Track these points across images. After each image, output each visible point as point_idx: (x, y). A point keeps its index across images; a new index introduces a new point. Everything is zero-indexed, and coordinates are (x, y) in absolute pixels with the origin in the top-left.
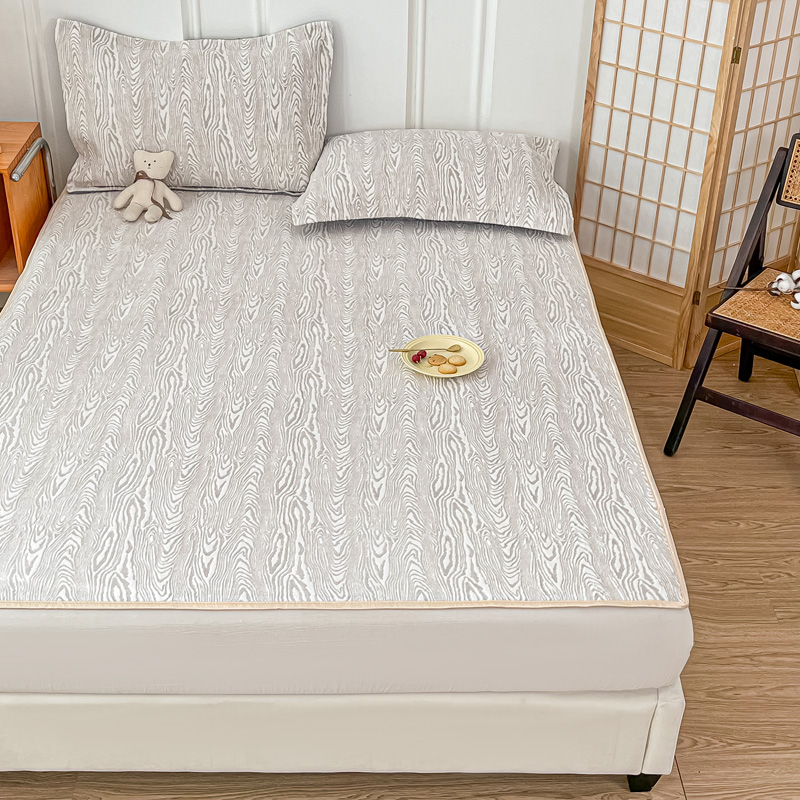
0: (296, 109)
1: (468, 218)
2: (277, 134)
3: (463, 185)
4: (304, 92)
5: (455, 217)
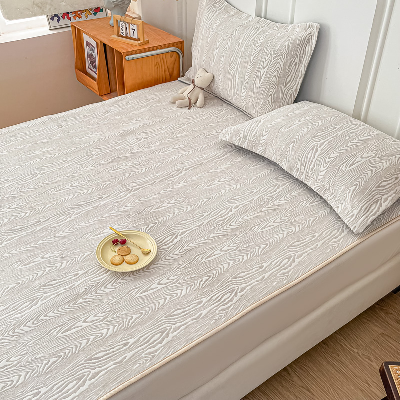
0: (276, 74)
1: (309, 184)
2: (259, 85)
3: (314, 160)
4: (285, 65)
5: (302, 179)
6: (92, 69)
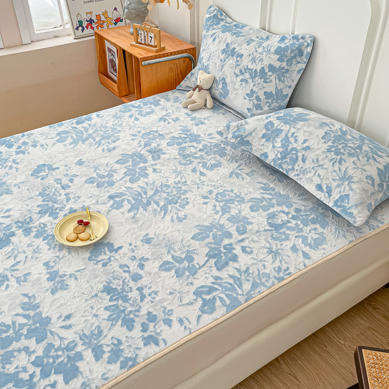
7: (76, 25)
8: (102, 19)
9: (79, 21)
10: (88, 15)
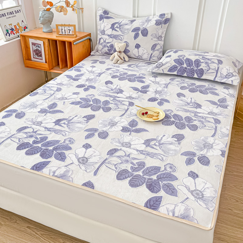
6: (37, 57)
7: (5, 32)
8: (17, 28)
9: (6, 30)
10: (10, 26)
